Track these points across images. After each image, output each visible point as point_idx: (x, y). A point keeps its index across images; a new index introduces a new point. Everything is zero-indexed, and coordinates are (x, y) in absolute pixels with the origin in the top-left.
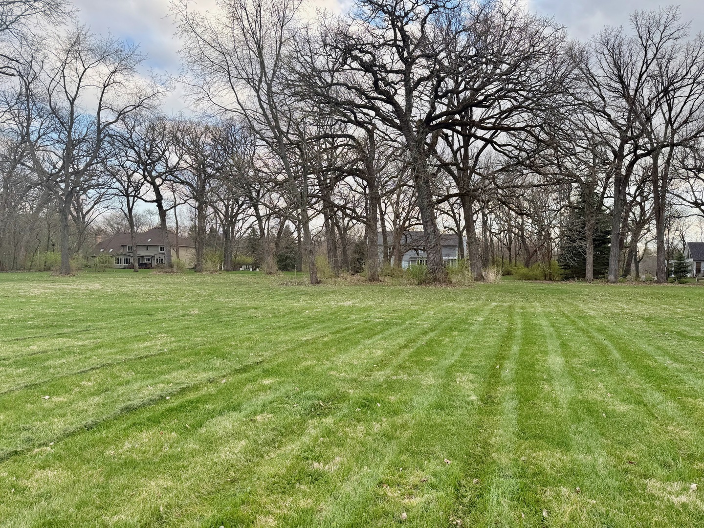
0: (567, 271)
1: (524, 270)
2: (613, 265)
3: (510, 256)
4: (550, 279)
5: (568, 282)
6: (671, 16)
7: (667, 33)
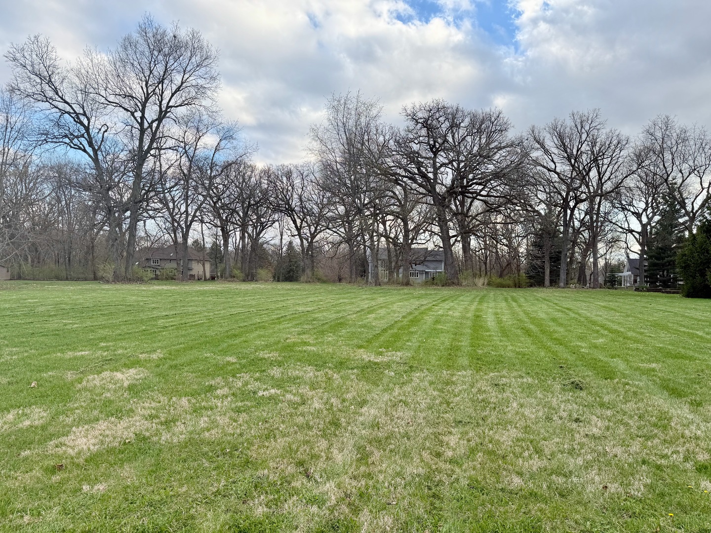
0: (532, 281)
1: (499, 280)
2: (563, 276)
3: (486, 268)
4: (519, 287)
5: (532, 288)
6: (595, 115)
7: (593, 125)
